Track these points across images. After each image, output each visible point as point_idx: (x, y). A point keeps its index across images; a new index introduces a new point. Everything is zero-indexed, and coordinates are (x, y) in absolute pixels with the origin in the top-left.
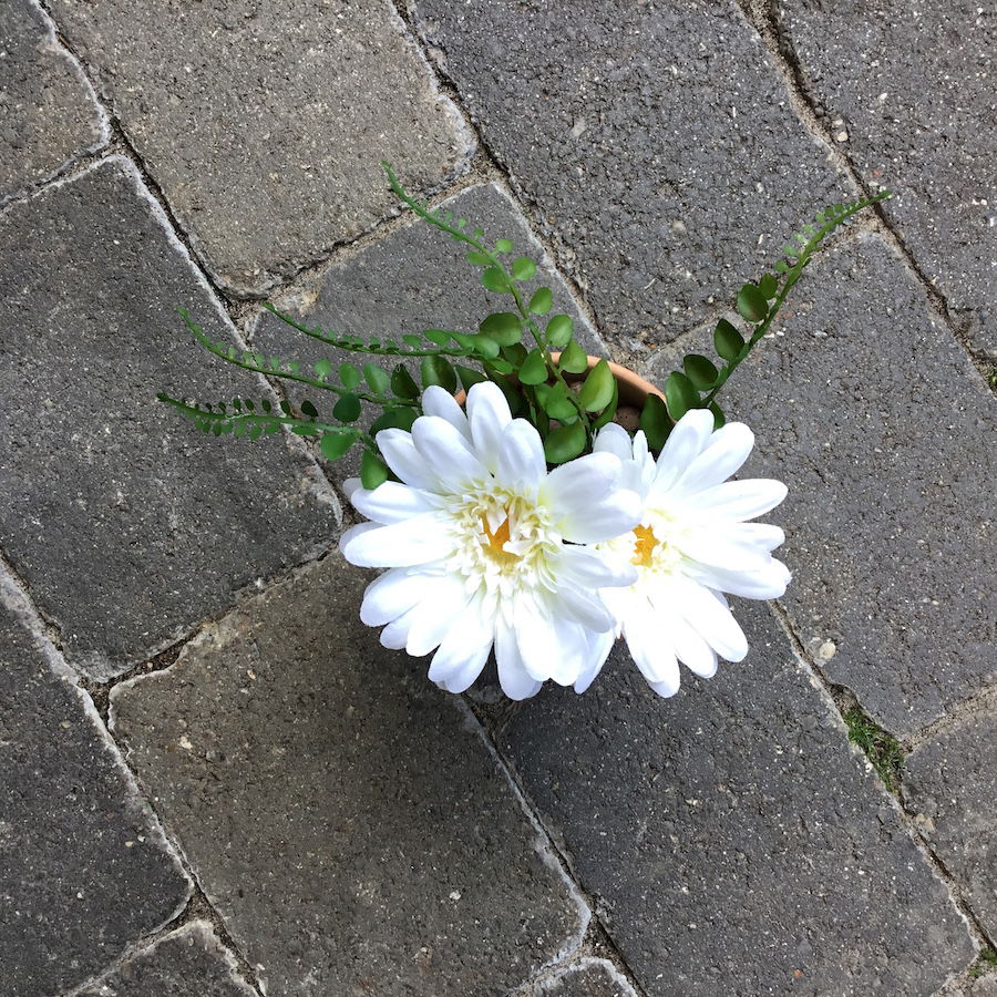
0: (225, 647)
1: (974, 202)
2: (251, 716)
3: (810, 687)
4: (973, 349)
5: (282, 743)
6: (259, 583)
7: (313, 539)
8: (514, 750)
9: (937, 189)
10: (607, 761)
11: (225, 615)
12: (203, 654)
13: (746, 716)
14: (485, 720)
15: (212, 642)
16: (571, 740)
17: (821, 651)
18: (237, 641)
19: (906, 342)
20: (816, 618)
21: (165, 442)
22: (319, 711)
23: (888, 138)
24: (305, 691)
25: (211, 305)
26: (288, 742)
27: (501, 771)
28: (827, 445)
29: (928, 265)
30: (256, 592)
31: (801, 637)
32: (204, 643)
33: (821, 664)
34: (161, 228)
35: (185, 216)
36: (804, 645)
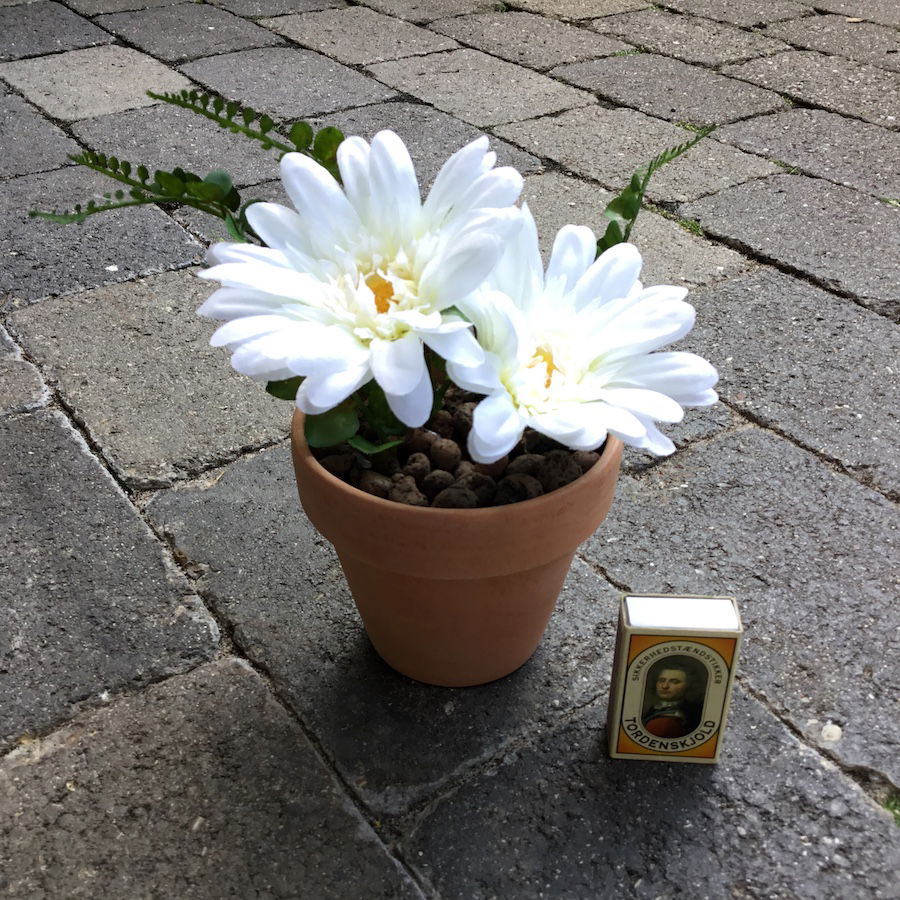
0: (44, 760)
1: (837, 407)
2: (58, 834)
3: (822, 768)
4: (884, 491)
5: (94, 864)
6: (104, 696)
7: (178, 653)
8: (428, 858)
9: (799, 401)
10: (563, 866)
11: (53, 731)
12: (14, 766)
13: (748, 805)
14: (387, 836)
15: (28, 756)
16: (509, 843)
17: (824, 735)
18: (62, 751)
19: (813, 487)
20: (805, 700)
21: (30, 580)
22: (155, 823)
23: (742, 379)
24: (141, 802)
25: (110, 487)
26: (104, 862)
27: (410, 887)
28: (761, 557)
29: (811, 442)
30: (99, 705)
31: (792, 719)
32: (18, 758)
33: (828, 746)
34: (77, 444)
35: (102, 437)
36: (801, 729)
